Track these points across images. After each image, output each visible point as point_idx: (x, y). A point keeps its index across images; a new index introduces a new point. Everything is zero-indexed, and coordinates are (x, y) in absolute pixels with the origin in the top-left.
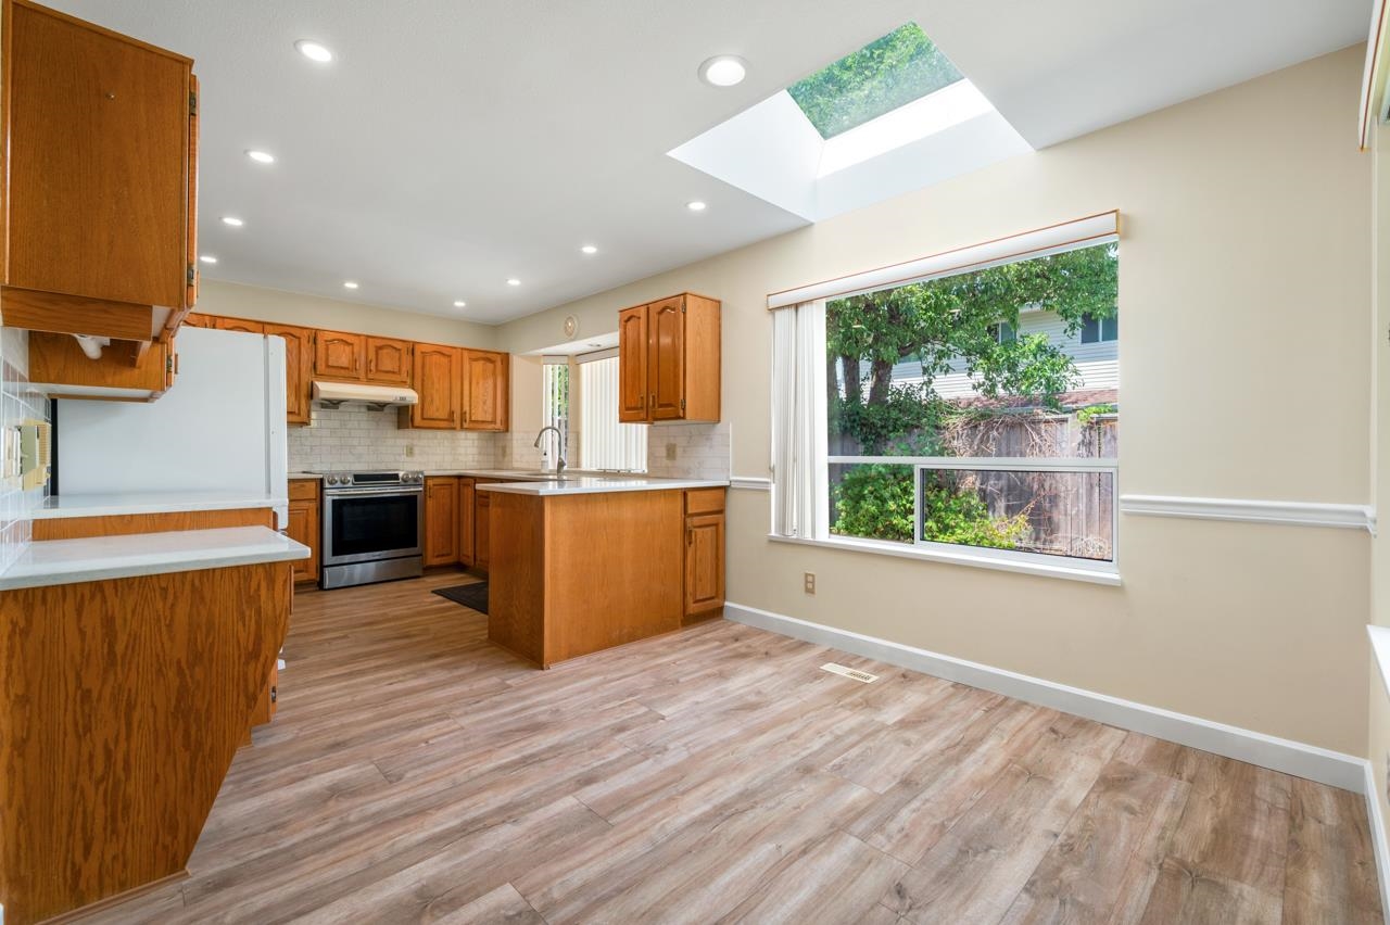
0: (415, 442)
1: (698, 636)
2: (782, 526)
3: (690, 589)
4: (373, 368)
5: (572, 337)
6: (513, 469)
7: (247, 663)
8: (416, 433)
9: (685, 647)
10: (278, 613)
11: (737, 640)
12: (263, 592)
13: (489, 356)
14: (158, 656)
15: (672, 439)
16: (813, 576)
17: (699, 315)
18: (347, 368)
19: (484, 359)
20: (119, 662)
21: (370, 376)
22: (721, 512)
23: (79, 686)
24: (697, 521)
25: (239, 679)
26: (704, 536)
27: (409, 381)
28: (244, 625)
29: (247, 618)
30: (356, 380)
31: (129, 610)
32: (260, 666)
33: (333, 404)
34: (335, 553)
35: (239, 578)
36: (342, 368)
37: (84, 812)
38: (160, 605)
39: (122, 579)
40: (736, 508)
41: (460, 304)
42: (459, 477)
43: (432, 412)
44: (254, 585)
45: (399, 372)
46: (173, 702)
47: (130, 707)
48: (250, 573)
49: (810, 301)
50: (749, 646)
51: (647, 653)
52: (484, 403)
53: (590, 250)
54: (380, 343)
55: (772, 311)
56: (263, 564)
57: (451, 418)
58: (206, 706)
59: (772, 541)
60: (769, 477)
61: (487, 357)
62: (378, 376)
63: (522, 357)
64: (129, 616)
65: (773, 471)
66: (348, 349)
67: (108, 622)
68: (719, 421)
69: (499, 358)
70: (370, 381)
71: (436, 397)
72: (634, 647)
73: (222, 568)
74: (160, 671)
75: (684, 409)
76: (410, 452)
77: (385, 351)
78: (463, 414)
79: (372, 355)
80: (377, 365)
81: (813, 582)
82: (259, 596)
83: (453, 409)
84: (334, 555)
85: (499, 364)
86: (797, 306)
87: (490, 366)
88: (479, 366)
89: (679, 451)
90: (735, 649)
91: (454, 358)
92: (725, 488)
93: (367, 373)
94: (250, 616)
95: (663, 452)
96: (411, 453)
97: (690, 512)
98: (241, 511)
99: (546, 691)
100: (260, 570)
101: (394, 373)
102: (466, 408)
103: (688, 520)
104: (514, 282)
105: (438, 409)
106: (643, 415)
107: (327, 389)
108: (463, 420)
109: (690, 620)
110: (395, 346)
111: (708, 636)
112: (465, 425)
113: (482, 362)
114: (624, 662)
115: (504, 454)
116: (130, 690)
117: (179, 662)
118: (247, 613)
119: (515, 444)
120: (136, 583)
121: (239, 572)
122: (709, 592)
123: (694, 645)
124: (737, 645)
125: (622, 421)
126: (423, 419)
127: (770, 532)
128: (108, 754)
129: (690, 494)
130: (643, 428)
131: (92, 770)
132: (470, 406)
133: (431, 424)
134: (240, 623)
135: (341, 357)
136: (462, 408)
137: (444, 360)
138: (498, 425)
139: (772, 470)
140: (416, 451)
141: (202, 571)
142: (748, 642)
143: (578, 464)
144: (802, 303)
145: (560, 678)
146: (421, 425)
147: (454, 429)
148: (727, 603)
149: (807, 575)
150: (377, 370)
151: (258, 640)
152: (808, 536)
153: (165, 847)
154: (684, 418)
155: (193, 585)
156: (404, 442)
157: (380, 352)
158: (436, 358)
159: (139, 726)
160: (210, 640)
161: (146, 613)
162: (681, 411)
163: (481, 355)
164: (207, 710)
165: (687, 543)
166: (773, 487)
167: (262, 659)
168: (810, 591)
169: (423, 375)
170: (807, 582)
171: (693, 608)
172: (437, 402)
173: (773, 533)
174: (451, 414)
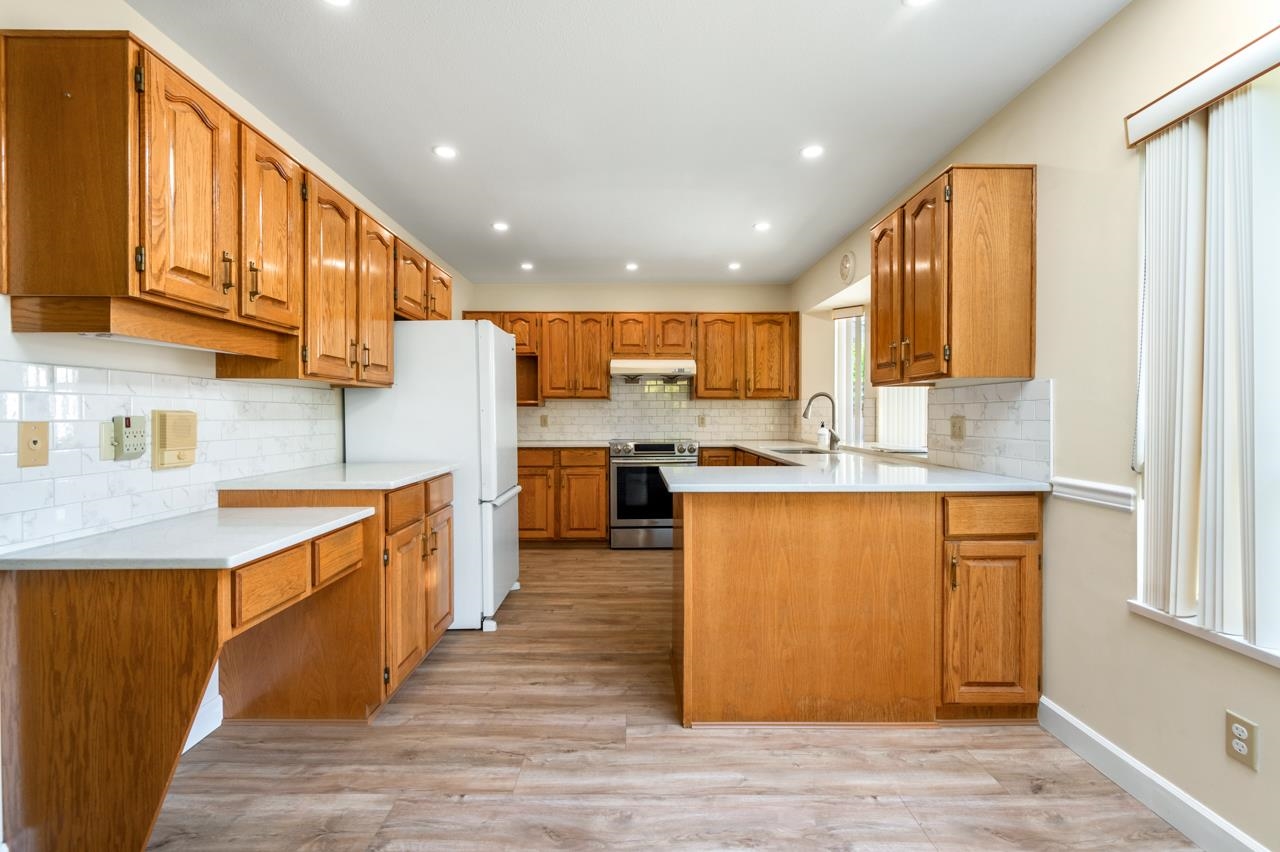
0: (707, 412)
1: (961, 747)
2: (1162, 590)
3: (954, 660)
4: (659, 341)
5: (848, 281)
6: (802, 441)
7: (180, 676)
8: (707, 403)
9: (921, 767)
10: (208, 625)
11: (1037, 789)
12: (194, 600)
13: (775, 317)
14: (107, 650)
15: (959, 407)
16: (1250, 728)
17: (980, 200)
18: (638, 345)
19: (769, 322)
20: (80, 649)
21: (658, 351)
22: (1032, 536)
23: (52, 668)
24: (968, 547)
25: (173, 689)
27: (692, 353)
28: (177, 633)
29: (180, 627)
30: (645, 355)
31: (86, 601)
32: (192, 681)
33: (632, 379)
34: (620, 516)
35: (173, 582)
36: (634, 345)
37: (58, 786)
38: (109, 600)
39: (81, 571)
40: (1061, 529)
41: (734, 266)
42: (734, 449)
43: (715, 382)
44: (186, 591)
45: (684, 346)
46: (120, 701)
47: (88, 698)
48: (182, 577)
49: (1240, 88)
50: (1057, 819)
51: (845, 753)
52: (770, 369)
53: (813, 152)
54: (665, 318)
55: (1139, 146)
56: (194, 570)
57: (734, 388)
58: (146, 712)
59: (1137, 615)
60: (1134, 486)
61: (771, 319)
62: (666, 350)
63: (809, 314)
64: (86, 607)
65: (1141, 473)
66: (639, 327)
67: (71, 609)
68: (1031, 376)
69: (786, 319)
70: (658, 355)
71: (719, 366)
72: (833, 732)
73: (158, 570)
74: (109, 666)
75: (949, 361)
76: (702, 421)
77: (671, 325)
78: (747, 382)
79: (659, 331)
80: (663, 339)
81: (1250, 742)
82: (191, 604)
83: (737, 376)
84: (619, 517)
85: (786, 325)
86: (1203, 114)
87: (777, 329)
88: (763, 332)
89: (969, 427)
90: (1019, 812)
91: (737, 325)
92: (1041, 497)
93: (655, 349)
94: (183, 625)
95: (946, 428)
96: (703, 423)
97: (953, 531)
98: (356, 491)
99: (651, 769)
100: (192, 575)
101: (679, 345)
102: (751, 376)
103: (949, 545)
104: (763, 227)
105: (721, 377)
106: (896, 373)
107: (619, 366)
108: (747, 388)
110: (679, 319)
111: (980, 755)
112: (749, 395)
113: (767, 325)
114: (798, 756)
116: (87, 680)
117: (124, 660)
118: (180, 621)
120: (91, 575)
121: (172, 575)
123: (939, 768)
124: (1033, 802)
126: (707, 389)
127: (1134, 595)
128: (73, 737)
129: (952, 504)
130: (923, 391)
131: (62, 750)
132: (755, 373)
133: (715, 394)
134: (174, 632)
135: (634, 334)
136: (746, 376)
137: (727, 327)
138: (787, 392)
139: (1136, 471)
140: (708, 420)
141: (142, 572)
142: (1060, 804)
143: (876, 437)
144: (1216, 102)
145: (692, 751)
146: (705, 395)
147: (737, 398)
148: (1044, 700)
149: (1230, 720)
150: (664, 345)
151: (190, 653)
153: (116, 846)
154: (948, 375)
155: (134, 583)
156: (697, 413)
157: (666, 326)
158: (718, 326)
159: (94, 719)
160: (149, 644)
161: (99, 607)
162: (945, 365)
163: (765, 317)
164: (147, 717)
165: (948, 583)
166: (1141, 508)
167: (194, 675)
168: (1241, 758)
169: (706, 344)
170: (1230, 736)
171: (962, 694)
172: (720, 371)
173: (1139, 601)
174: (735, 381)
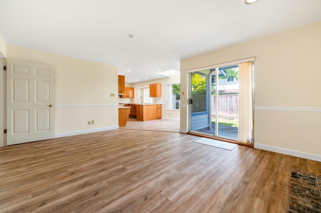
2: (168, 108)
3: (158, 115)
8: (123, 98)
15: (156, 99)
16: (170, 113)
17: (158, 86)
22: (161, 107)
24: (158, 108)
26: (159, 110)
40: (163, 107)
41: (128, 82)
42: (129, 104)
43: (124, 96)
49: (170, 85)
52: (131, 94)
55: (166, 86)
57: (127, 97)
59: (166, 110)
63: (135, 88)
65: (166, 103)
68: (161, 97)
69: (132, 88)
71: (125, 94)
78: (128, 96)
88: (130, 90)
89: (156, 101)
91: (127, 89)
92: (161, 105)
95: (155, 101)
96: (122, 101)
106: (152, 96)
108: (128, 97)
109: (158, 119)
111: (160, 120)
115: (133, 101)
119: (135, 100)
122: (160, 116)
125: (150, 97)
129: (158, 105)
130: (152, 98)
133: (125, 97)
138: (133, 97)
143: (143, 102)
148: (162, 117)
152: (170, 109)
162: (157, 96)
163: (130, 88)
165: (157, 110)
168: (170, 115)
171: (158, 117)
174: (127, 96)
